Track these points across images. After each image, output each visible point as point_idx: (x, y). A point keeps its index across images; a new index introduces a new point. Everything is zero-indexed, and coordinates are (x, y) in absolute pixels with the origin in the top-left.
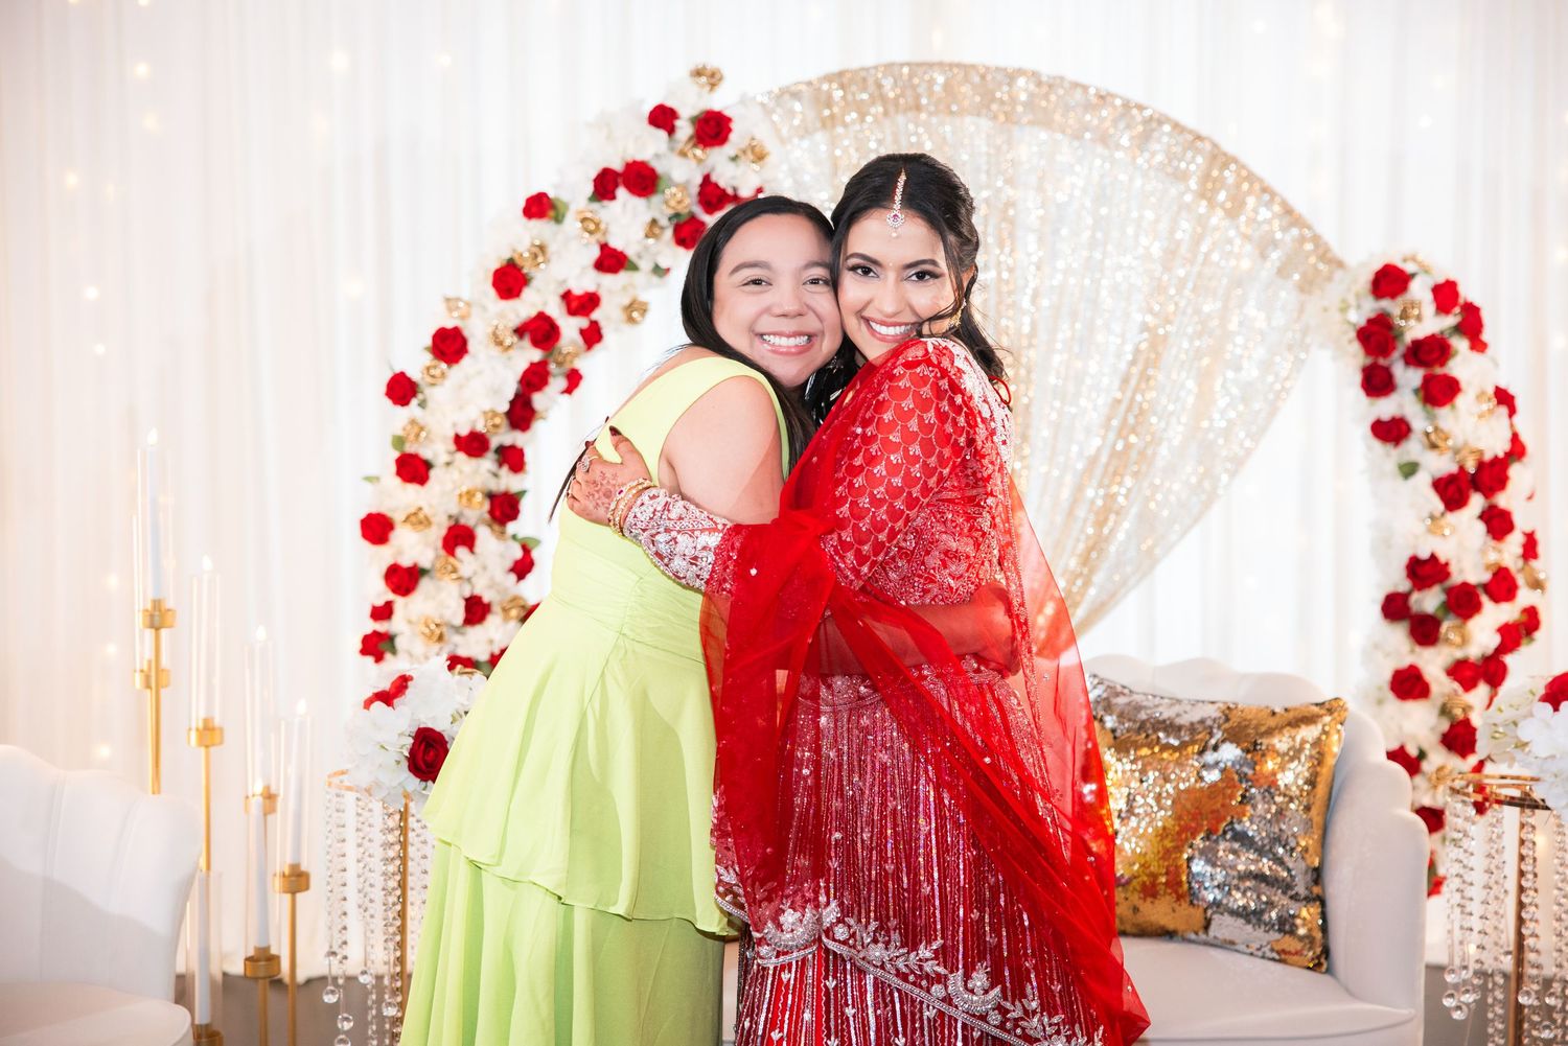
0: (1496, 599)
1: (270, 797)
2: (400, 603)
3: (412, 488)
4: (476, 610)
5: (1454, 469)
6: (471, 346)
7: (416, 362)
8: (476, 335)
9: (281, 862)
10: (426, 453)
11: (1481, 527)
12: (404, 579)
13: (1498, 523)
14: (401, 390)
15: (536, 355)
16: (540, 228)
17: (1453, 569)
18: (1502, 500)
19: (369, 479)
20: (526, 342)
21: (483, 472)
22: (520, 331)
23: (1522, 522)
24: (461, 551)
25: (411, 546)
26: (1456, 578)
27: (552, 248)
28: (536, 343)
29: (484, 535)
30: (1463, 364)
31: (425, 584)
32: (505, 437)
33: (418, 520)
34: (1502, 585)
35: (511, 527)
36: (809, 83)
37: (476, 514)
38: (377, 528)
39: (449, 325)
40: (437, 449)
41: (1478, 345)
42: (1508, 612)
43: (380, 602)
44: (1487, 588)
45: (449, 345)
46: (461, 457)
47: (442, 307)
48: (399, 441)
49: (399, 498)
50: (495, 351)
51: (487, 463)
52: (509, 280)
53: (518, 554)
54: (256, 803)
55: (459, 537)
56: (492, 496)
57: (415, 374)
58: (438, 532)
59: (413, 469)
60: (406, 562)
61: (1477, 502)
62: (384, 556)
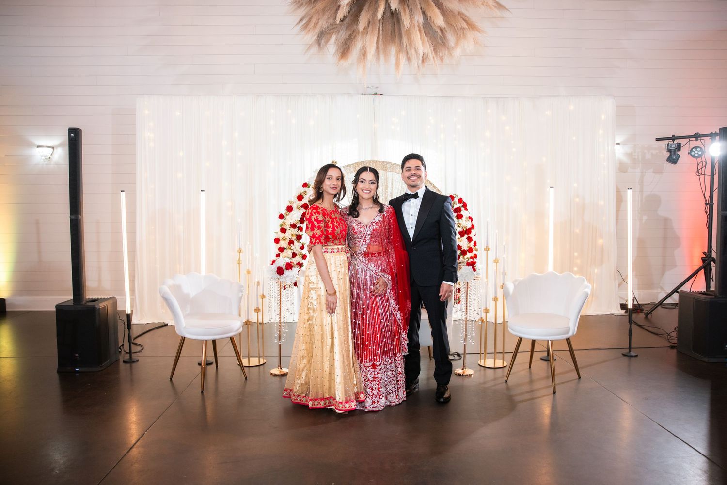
0: (469, 253)
1: (258, 284)
2: (281, 253)
3: (283, 234)
4: (294, 255)
5: (462, 230)
6: (294, 209)
7: (284, 212)
8: (294, 206)
9: (260, 293)
10: (286, 228)
11: (467, 240)
12: (282, 250)
13: (470, 239)
14: (281, 217)
15: (305, 211)
16: (306, 189)
17: (462, 247)
18: (470, 235)
19: (276, 232)
20: (303, 208)
21: (295, 231)
22: (302, 207)
23: (474, 239)
24: (292, 245)
25: (283, 244)
26: (463, 249)
27: (307, 192)
28: (305, 209)
29: (295, 242)
30: (463, 212)
31: (285, 250)
32: (299, 225)
33: (284, 239)
34: (470, 250)
35: (300, 241)
36: (352, 164)
37: (294, 238)
38: (277, 241)
39: (290, 205)
40: (287, 227)
41: (466, 209)
42: (472, 255)
43: (277, 254)
44: (468, 250)
45: (290, 209)
46: (291, 228)
47: (288, 202)
48: (281, 225)
49: (281, 235)
50: (298, 210)
51: (296, 229)
52: (300, 198)
53: (301, 245)
54: (256, 283)
55: (291, 242)
56: (297, 235)
57: (284, 214)
58: (288, 241)
59: (283, 230)
60: (282, 246)
61: (466, 236)
62: (278, 245)
